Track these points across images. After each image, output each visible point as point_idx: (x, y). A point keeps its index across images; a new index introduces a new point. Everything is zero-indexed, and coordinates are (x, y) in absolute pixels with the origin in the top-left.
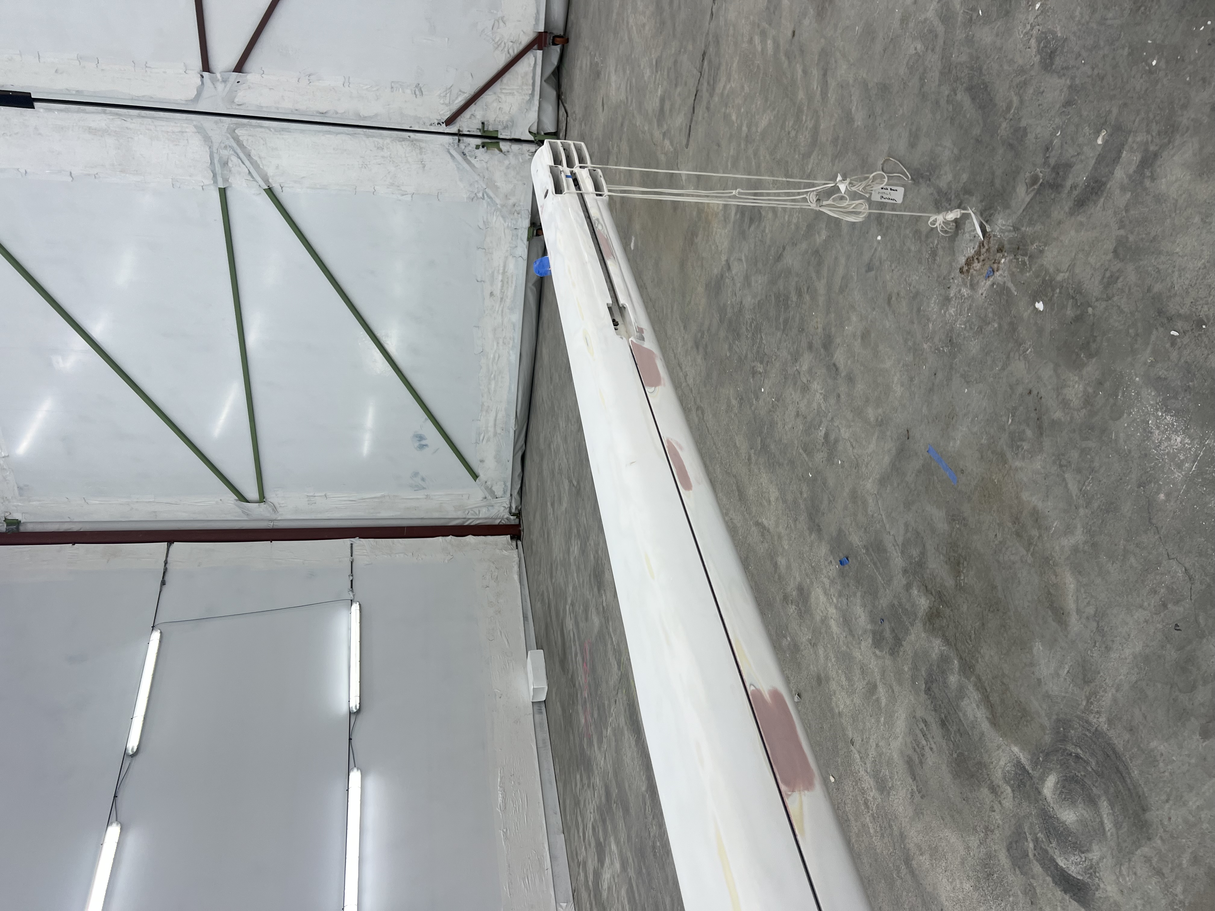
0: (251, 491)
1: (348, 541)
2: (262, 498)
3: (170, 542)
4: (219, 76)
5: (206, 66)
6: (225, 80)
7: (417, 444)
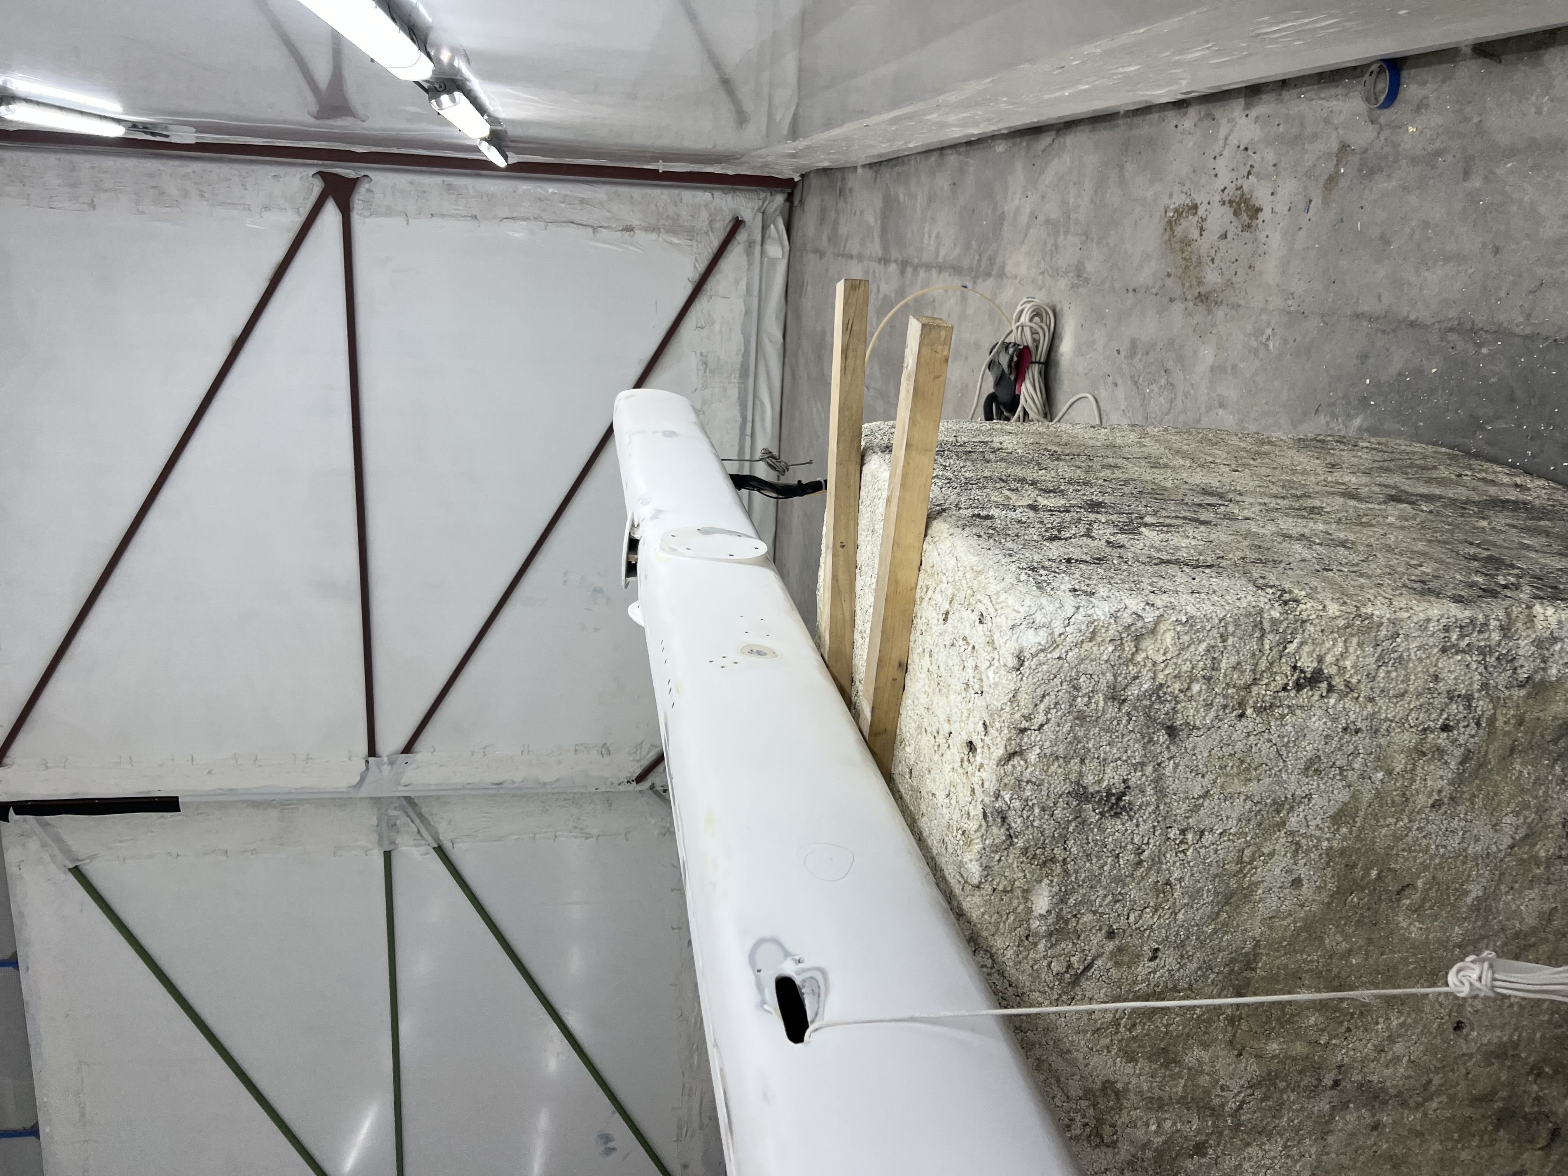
4: (385, 759)
5: (372, 751)
6: (391, 763)
7: (602, 1148)
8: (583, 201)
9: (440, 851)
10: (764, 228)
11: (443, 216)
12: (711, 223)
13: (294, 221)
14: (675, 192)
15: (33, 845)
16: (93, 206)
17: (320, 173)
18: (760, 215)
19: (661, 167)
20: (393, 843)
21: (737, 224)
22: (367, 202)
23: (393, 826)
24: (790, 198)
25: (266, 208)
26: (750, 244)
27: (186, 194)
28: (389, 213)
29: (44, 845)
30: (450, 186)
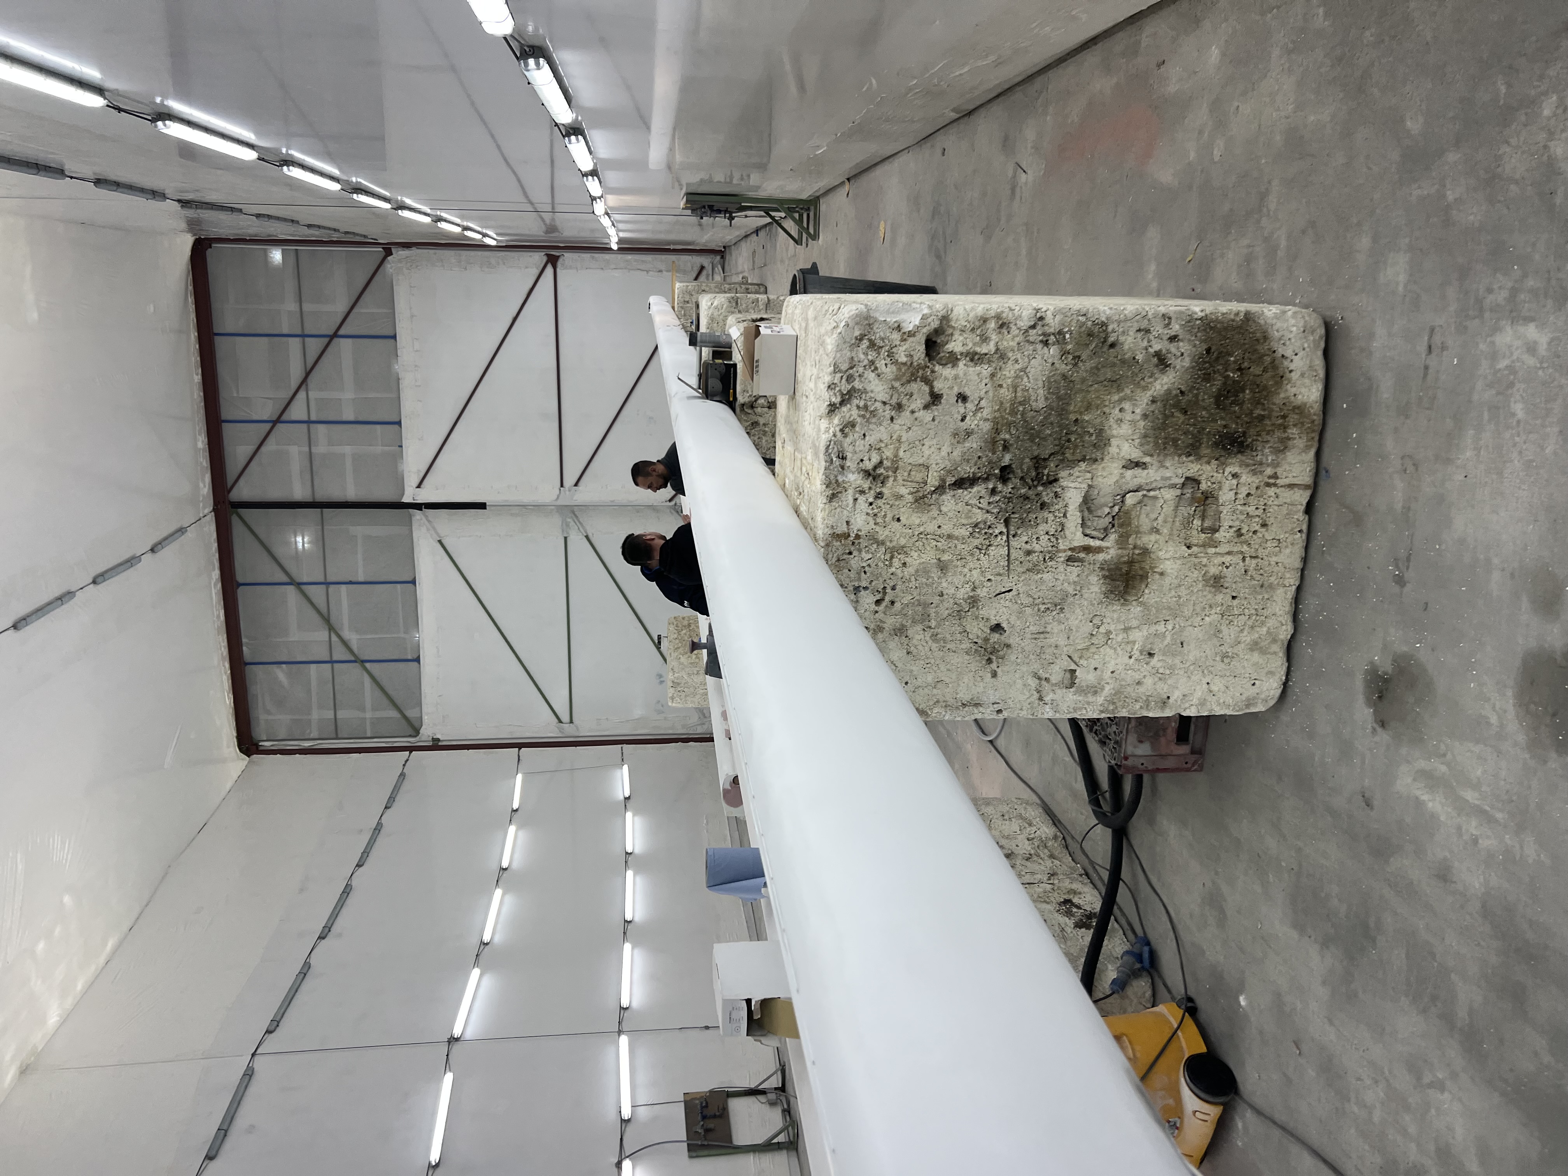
0: (565, 718)
1: (620, 746)
2: (571, 722)
3: (520, 749)
4: (567, 489)
5: (562, 485)
6: (569, 491)
7: (658, 681)
8: (642, 261)
9: (587, 537)
10: (713, 269)
11: (590, 268)
12: (692, 267)
13: (536, 272)
14: (677, 256)
15: (424, 529)
16: (466, 269)
17: (547, 255)
18: (711, 265)
19: (672, 247)
20: (568, 533)
21: (702, 268)
22: (563, 264)
23: (568, 525)
24: (722, 257)
25: (527, 268)
26: (708, 276)
27: (498, 263)
28: (571, 268)
29: (428, 530)
30: (593, 258)
